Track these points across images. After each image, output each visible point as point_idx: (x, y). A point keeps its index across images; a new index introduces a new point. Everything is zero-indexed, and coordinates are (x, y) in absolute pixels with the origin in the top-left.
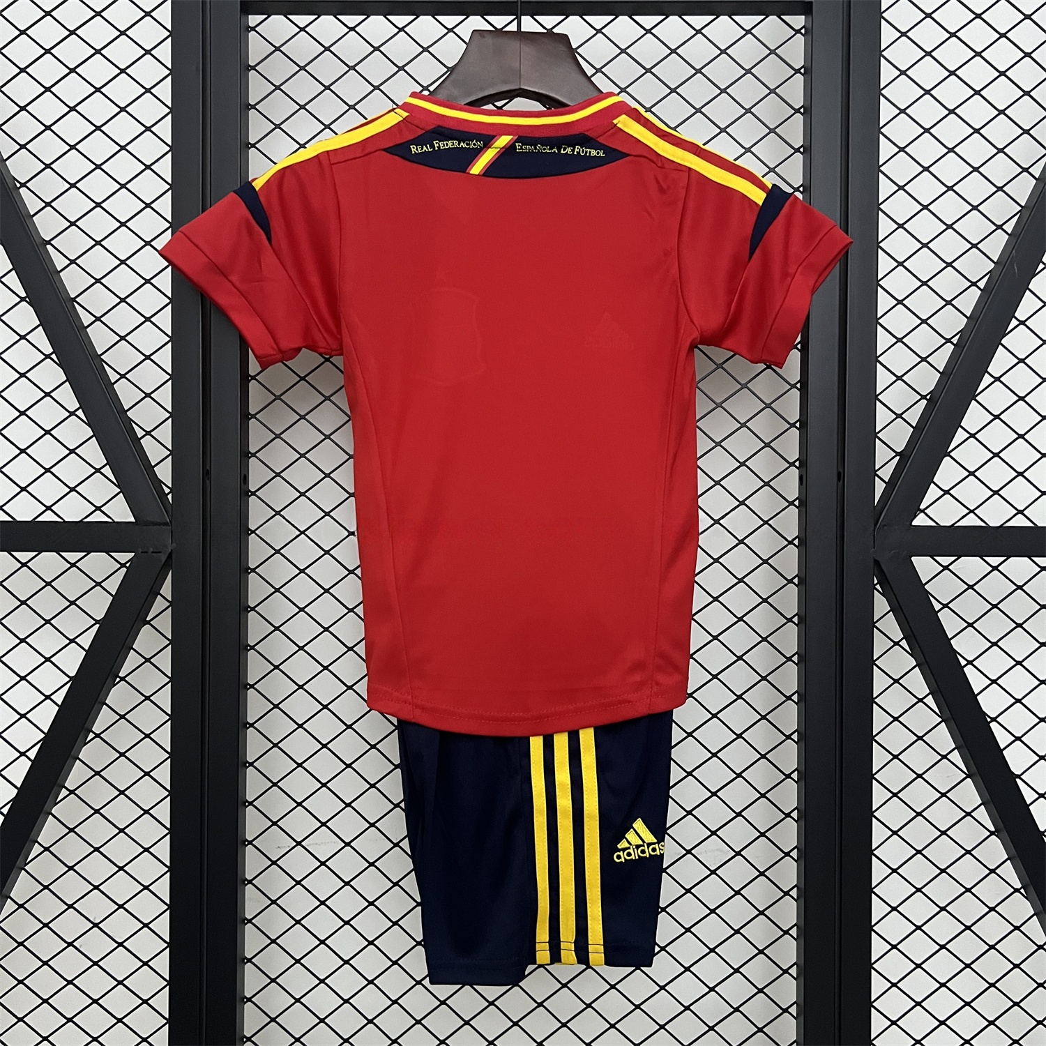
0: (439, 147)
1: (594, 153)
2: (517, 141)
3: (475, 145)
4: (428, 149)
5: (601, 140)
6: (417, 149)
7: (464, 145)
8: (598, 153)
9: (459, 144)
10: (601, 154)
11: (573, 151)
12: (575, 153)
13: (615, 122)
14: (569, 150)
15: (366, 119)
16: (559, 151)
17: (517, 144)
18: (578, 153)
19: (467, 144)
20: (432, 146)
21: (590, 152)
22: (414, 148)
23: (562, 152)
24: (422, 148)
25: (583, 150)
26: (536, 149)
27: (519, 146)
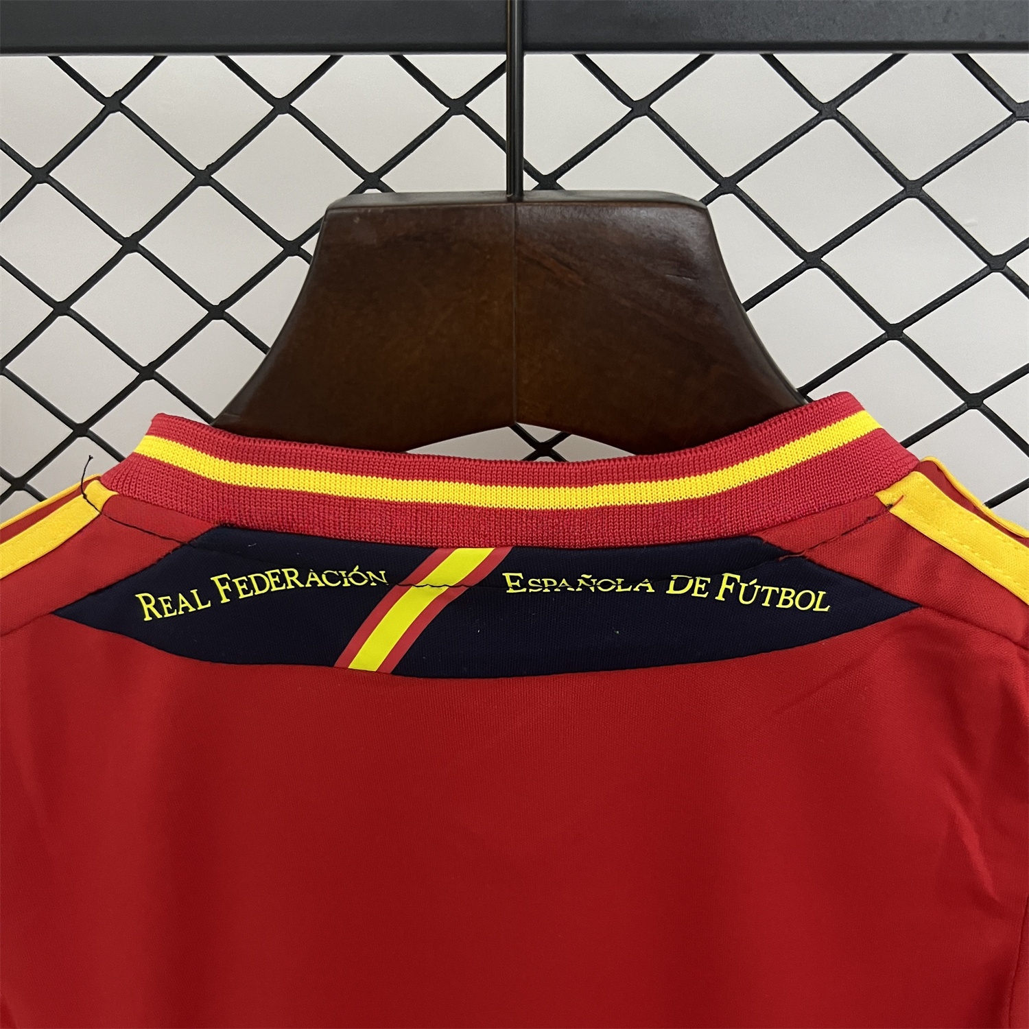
0: (232, 594)
1: (790, 598)
2: (507, 565)
3: (356, 577)
4: (195, 605)
5: (824, 557)
6: (158, 606)
7: (323, 582)
8: (805, 600)
9: (303, 579)
10: (816, 603)
11: (713, 588)
12: (720, 597)
13: (885, 497)
14: (696, 586)
15: (40, 498)
16: (661, 585)
17: (507, 575)
18: (731, 597)
19: (331, 578)
20: (209, 593)
21: (775, 597)
22: (148, 601)
23: (671, 591)
24: (175, 605)
25: (749, 591)
26: (575, 585)
27: (513, 579)
